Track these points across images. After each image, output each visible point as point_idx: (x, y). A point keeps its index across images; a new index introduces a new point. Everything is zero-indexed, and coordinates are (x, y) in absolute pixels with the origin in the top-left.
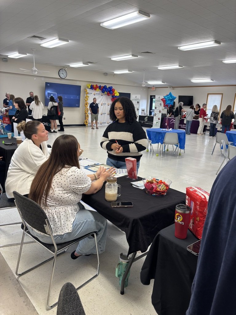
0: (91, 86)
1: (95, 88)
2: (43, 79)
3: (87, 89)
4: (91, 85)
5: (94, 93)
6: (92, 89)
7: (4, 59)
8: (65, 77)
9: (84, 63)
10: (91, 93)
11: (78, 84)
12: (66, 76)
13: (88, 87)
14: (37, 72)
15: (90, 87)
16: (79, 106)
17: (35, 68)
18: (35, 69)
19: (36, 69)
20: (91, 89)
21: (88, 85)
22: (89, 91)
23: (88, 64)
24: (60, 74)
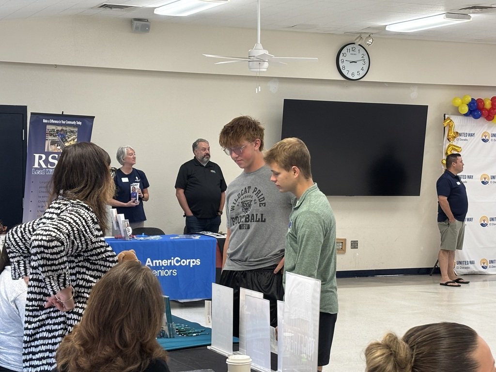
0: (469, 105)
1: (489, 111)
2: (273, 87)
3: (453, 118)
4: (469, 99)
5: (485, 134)
6: (476, 117)
7: (136, 22)
8: (362, 73)
9: (450, 14)
10: (471, 135)
11: (413, 98)
12: (366, 69)
13: (457, 108)
14: (266, 65)
15: (465, 109)
16: (417, 193)
17: (260, 46)
18: (259, 51)
19: (267, 52)
20: (471, 119)
21: (458, 102)
22: (460, 124)
23: (466, 16)
24: (341, 65)
